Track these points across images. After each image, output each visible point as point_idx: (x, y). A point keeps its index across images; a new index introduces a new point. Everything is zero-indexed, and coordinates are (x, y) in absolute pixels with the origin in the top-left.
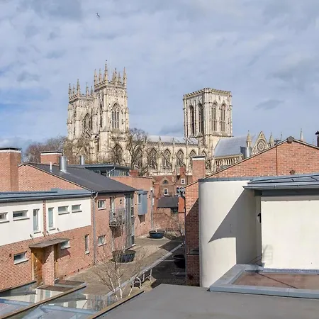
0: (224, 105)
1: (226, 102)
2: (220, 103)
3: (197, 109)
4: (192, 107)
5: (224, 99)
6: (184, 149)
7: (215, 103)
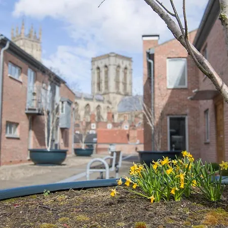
0: (126, 68)
1: (128, 66)
2: (123, 66)
3: (103, 70)
4: (98, 68)
5: (126, 63)
6: (91, 103)
7: (119, 66)
